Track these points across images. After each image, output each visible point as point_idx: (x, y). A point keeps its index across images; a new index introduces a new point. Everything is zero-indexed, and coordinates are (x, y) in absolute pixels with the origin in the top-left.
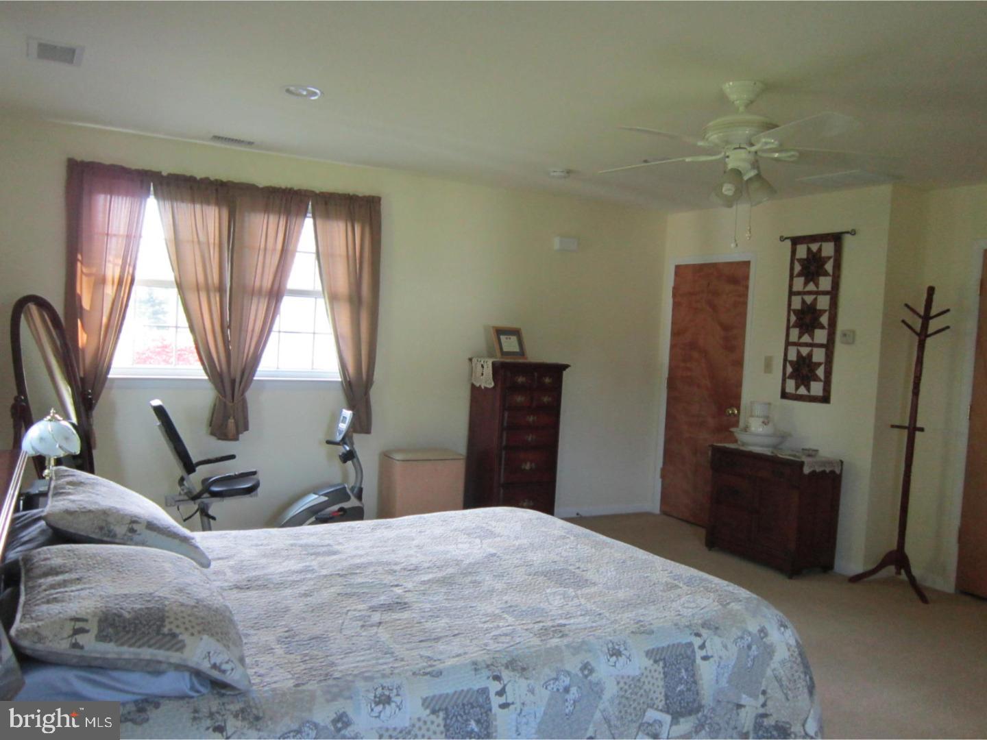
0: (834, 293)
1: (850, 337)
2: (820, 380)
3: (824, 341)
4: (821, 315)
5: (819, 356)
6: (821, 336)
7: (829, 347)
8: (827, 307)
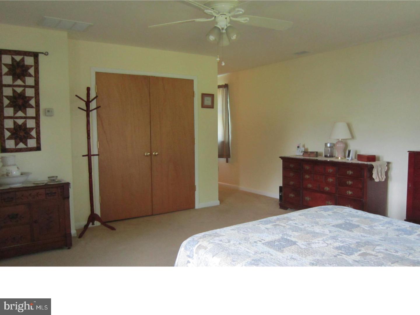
0: (36, 87)
1: (49, 112)
2: (34, 138)
3: (34, 115)
4: (30, 100)
5: (31, 124)
6: (31, 112)
7: (37, 118)
8: (33, 95)
